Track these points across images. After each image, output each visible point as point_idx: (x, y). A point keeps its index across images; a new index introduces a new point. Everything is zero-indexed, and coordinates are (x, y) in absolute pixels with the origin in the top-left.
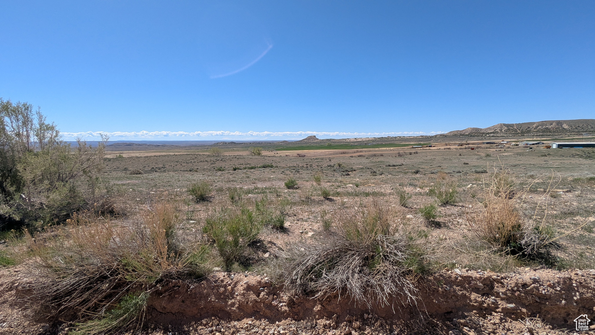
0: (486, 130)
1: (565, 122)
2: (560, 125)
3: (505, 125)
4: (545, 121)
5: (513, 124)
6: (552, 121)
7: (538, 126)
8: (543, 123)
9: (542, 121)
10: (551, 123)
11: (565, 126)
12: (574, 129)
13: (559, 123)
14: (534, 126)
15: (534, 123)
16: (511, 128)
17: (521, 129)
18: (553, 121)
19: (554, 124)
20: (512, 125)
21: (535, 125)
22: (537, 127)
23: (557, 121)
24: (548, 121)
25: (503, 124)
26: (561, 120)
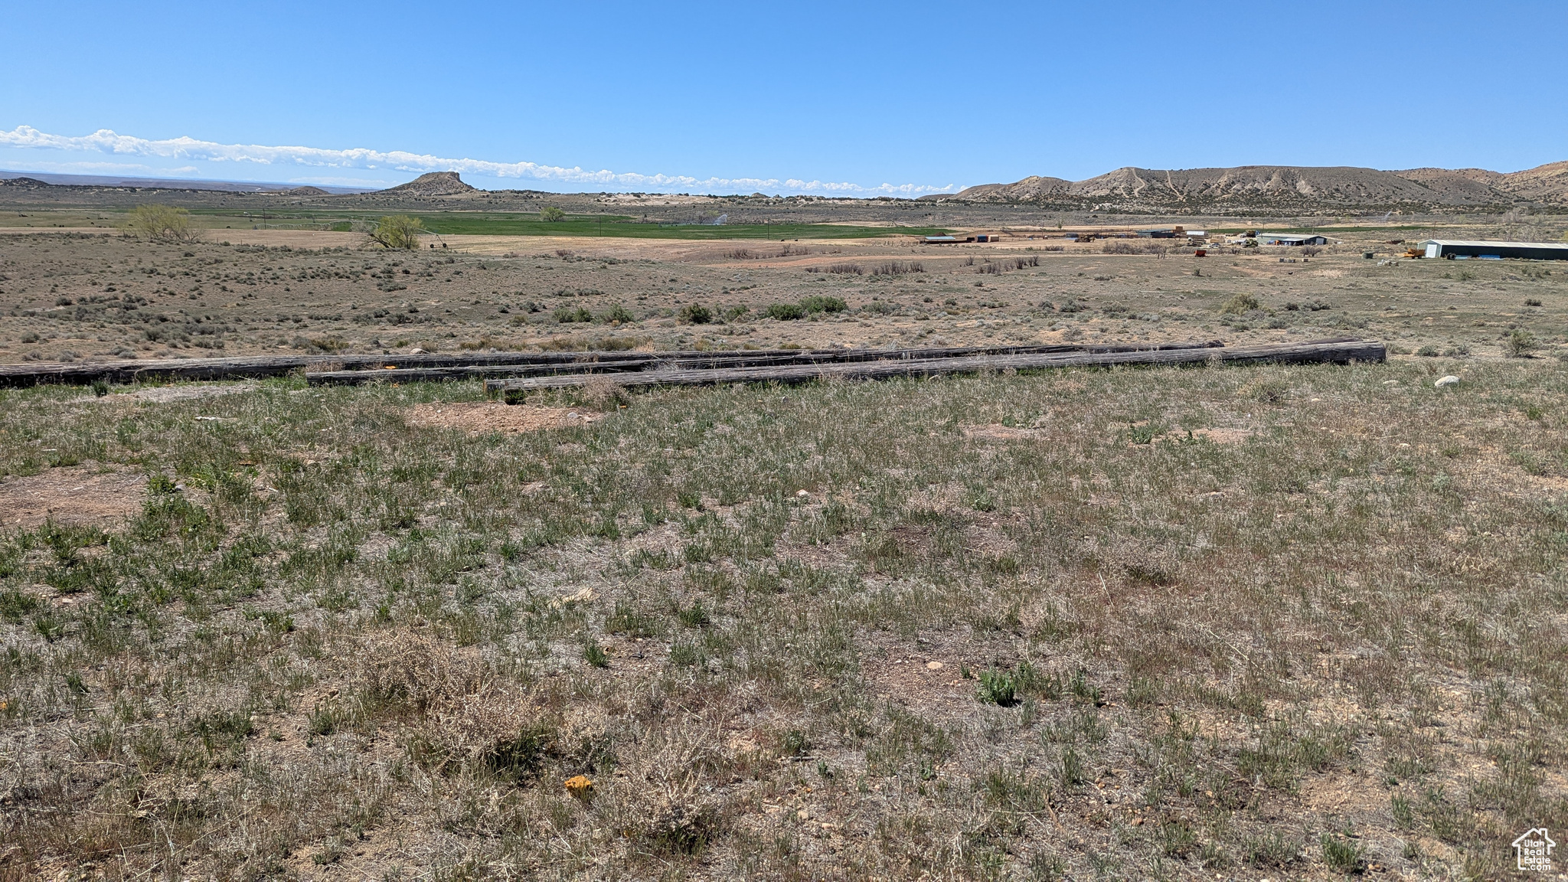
0: (1086, 189)
1: (1304, 172)
2: (1289, 182)
3: (1140, 172)
4: (1253, 167)
5: (1164, 172)
6: (1268, 167)
7: (1234, 183)
8: (1245, 174)
9: (1245, 168)
10: (1267, 173)
11: (1304, 187)
12: (1325, 198)
13: (1289, 175)
14: (1223, 181)
15: (1220, 172)
16: (1159, 185)
17: (1186, 190)
18: (1274, 169)
19: (1274, 178)
20: (1161, 176)
21: (1226, 178)
22: (1229, 185)
23: (1282, 167)
24: (1260, 167)
25: (1136, 169)
26: (1294, 168)
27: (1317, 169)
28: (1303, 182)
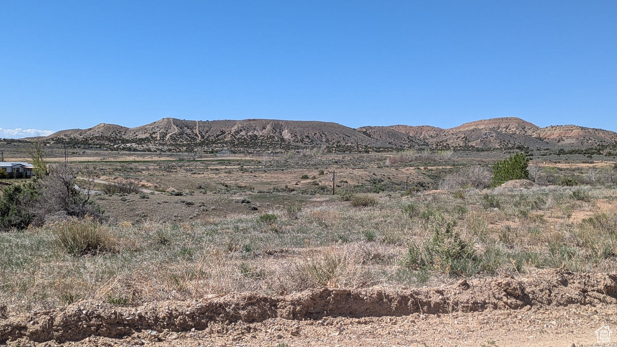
1: (289, 124)
2: (278, 130)
3: (176, 122)
4: (254, 120)
5: (194, 122)
6: (265, 120)
7: (241, 130)
8: (250, 124)
9: (249, 120)
10: (263, 124)
11: (286, 135)
13: (278, 126)
14: (234, 129)
15: (233, 123)
16: (189, 131)
17: (206, 135)
18: (268, 122)
19: (269, 127)
20: (190, 125)
21: (236, 127)
22: (237, 132)
23: (274, 120)
24: (259, 120)
25: (174, 119)
26: (282, 121)
27: (297, 122)
28: (286, 131)
